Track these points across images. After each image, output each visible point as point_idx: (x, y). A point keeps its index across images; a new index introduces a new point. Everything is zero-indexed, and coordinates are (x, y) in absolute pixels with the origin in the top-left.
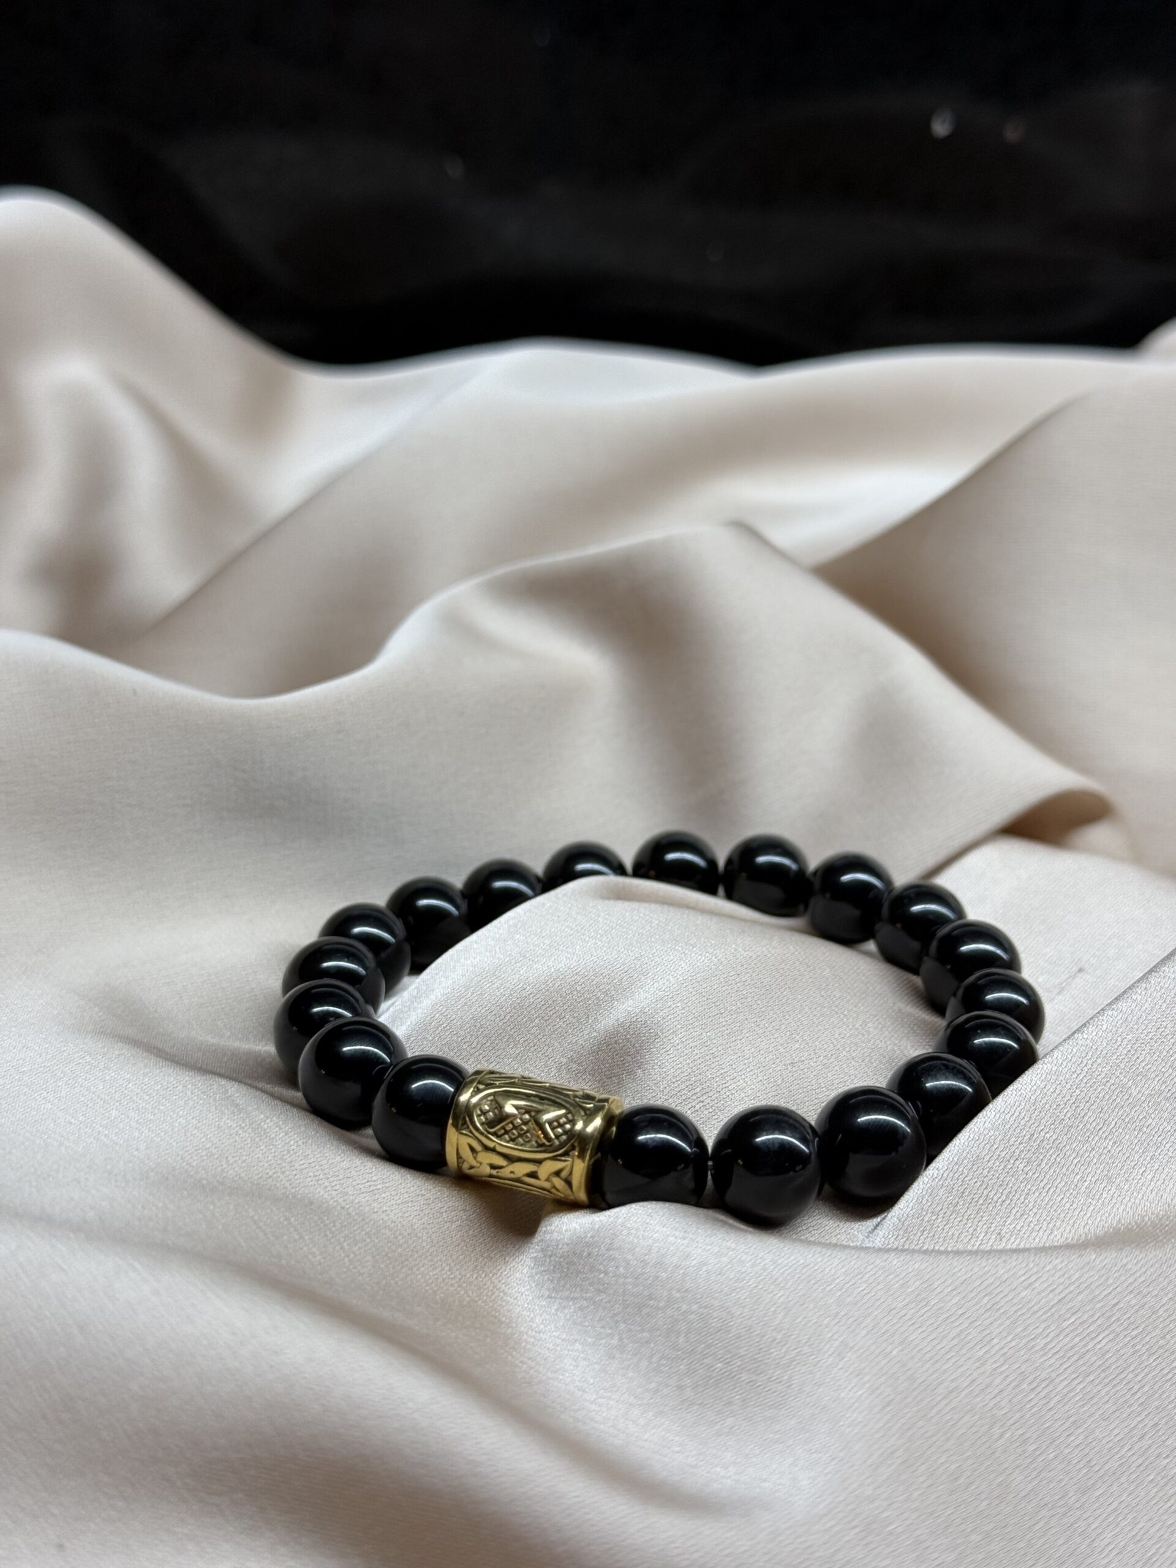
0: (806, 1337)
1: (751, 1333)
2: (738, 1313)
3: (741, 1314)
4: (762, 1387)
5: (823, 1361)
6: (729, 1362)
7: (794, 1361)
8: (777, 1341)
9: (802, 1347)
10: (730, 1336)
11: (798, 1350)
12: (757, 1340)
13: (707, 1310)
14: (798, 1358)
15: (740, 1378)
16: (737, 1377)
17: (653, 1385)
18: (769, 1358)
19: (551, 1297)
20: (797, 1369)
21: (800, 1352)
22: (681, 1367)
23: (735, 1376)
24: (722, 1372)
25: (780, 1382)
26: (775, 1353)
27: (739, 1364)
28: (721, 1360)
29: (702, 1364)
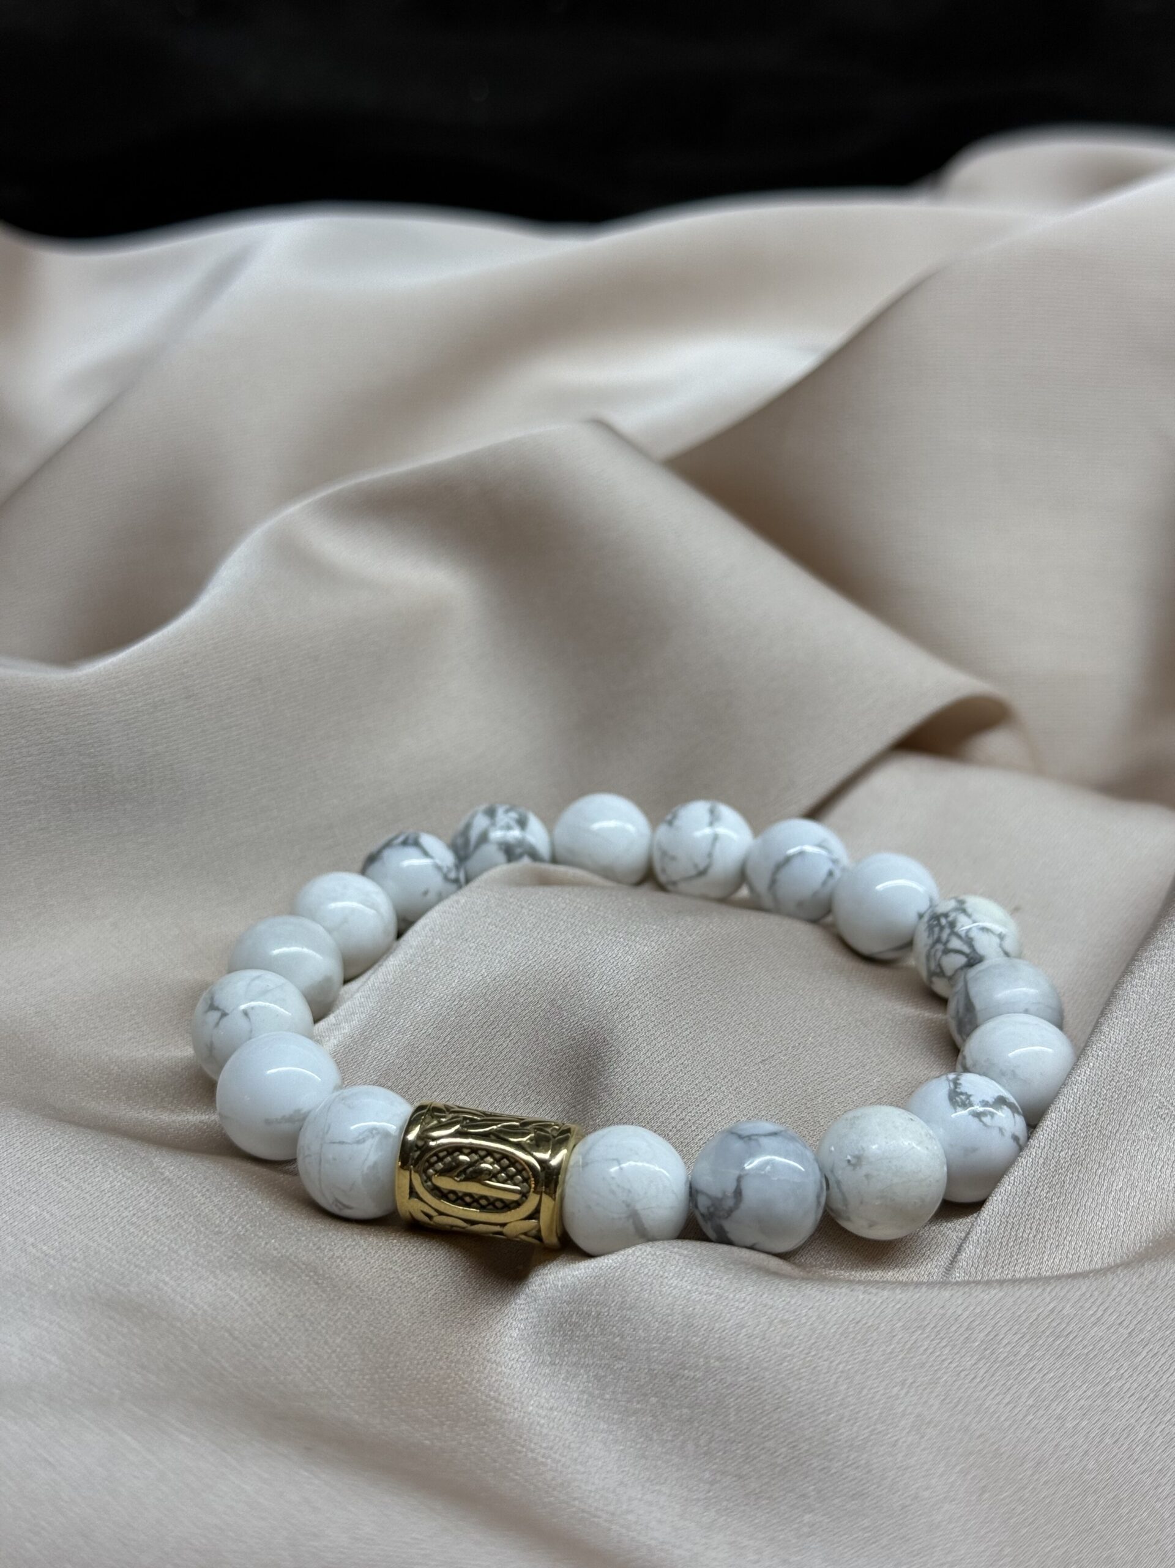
0: (878, 1412)
1: (815, 1410)
2: (796, 1387)
3: (799, 1388)
4: (838, 1474)
5: (901, 1441)
6: (794, 1447)
7: (868, 1441)
8: (845, 1420)
9: (875, 1424)
10: (791, 1414)
11: (870, 1429)
12: (823, 1419)
13: (756, 1384)
14: (872, 1437)
15: (810, 1465)
16: (808, 1463)
17: (707, 1475)
18: (840, 1440)
19: (554, 1364)
20: (873, 1451)
21: (874, 1430)
22: (738, 1451)
23: (805, 1462)
24: (788, 1458)
25: (858, 1467)
26: (847, 1433)
27: (806, 1448)
28: (785, 1444)
29: (763, 1449)
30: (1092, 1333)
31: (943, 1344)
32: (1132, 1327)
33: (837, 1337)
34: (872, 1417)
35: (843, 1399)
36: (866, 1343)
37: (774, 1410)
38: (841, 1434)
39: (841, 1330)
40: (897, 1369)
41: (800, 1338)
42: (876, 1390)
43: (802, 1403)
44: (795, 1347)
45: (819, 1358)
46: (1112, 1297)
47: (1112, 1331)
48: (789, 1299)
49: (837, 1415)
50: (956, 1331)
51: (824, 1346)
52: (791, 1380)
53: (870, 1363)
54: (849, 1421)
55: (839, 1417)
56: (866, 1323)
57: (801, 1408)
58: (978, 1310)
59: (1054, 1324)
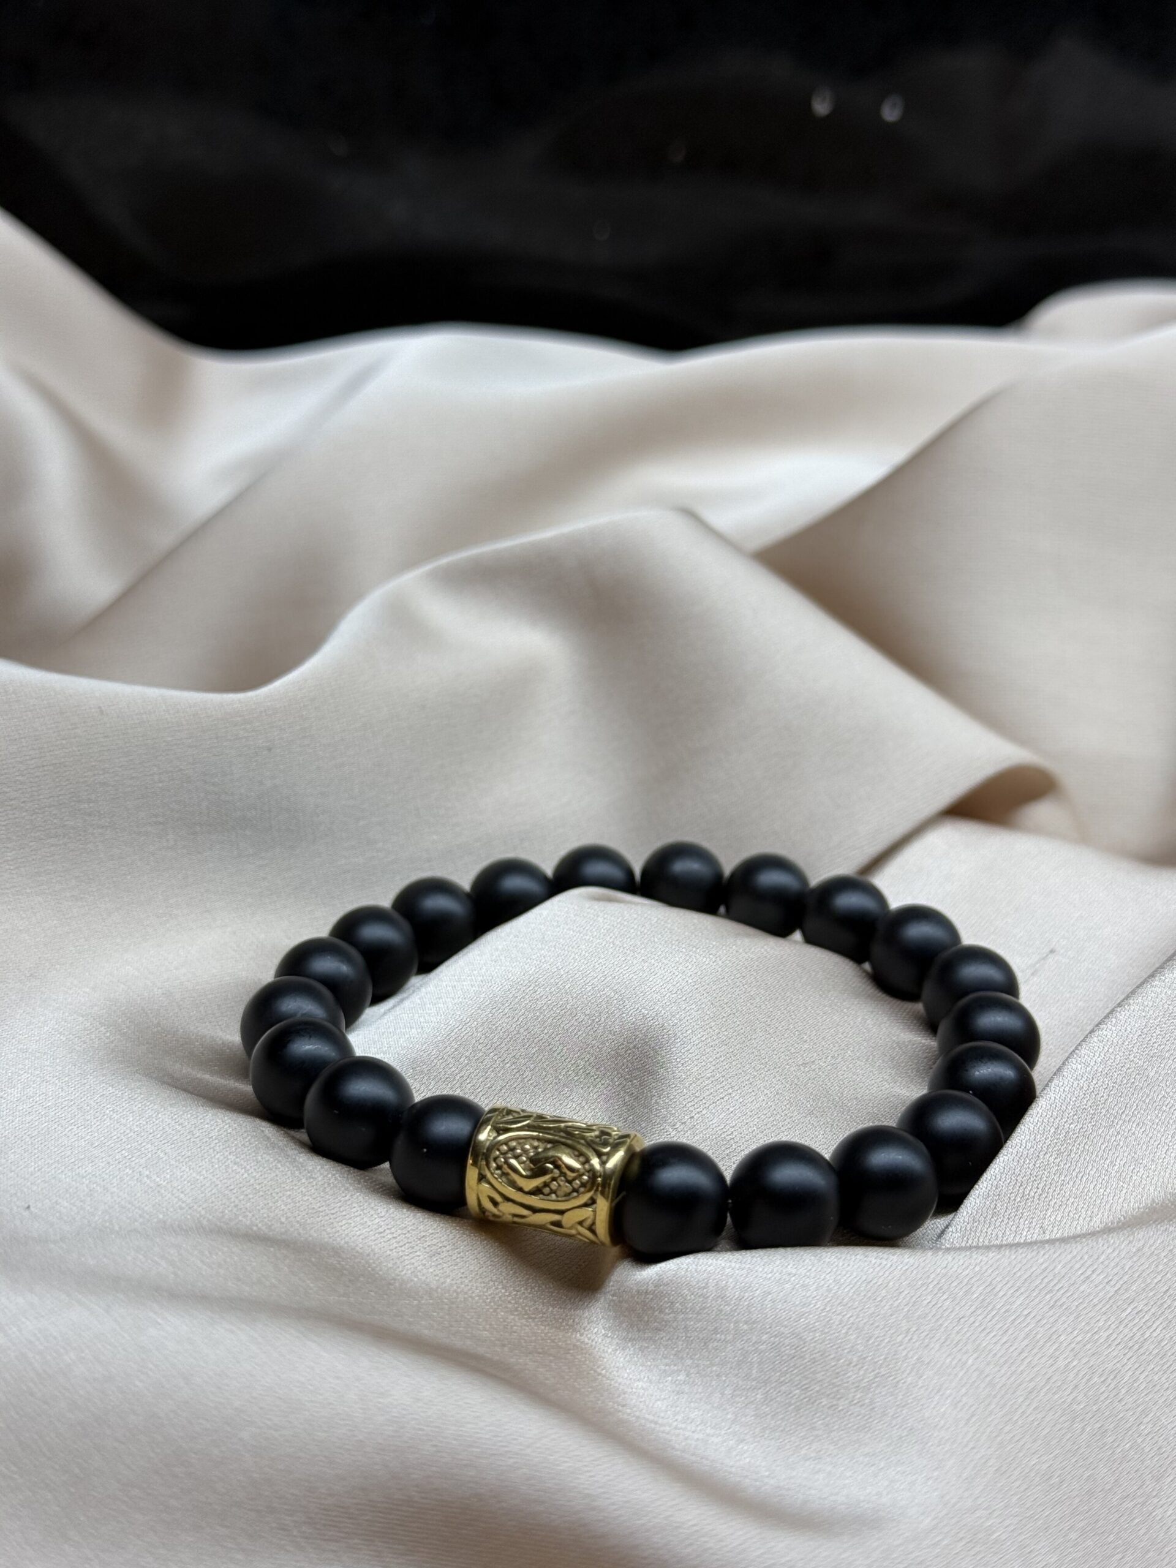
2: (810, 1338)
4: (844, 1411)
5: (902, 1381)
7: (873, 1383)
8: (853, 1365)
25: (863, 1405)
30: (1082, 1289)
31: (945, 1297)
32: (1118, 1286)
33: (851, 1294)
34: (878, 1361)
35: (852, 1347)
36: (875, 1299)
37: (791, 1359)
38: (850, 1377)
39: (854, 1289)
40: (902, 1320)
41: (818, 1297)
42: (881, 1339)
43: (816, 1351)
44: (812, 1306)
45: (833, 1313)
46: (1101, 1260)
47: (1100, 1288)
48: (810, 1267)
49: (845, 1361)
50: (956, 1287)
51: (836, 1303)
52: (806, 1333)
53: (879, 1315)
54: (856, 1365)
55: (847, 1363)
56: (876, 1283)
57: (814, 1356)
58: (977, 1269)
59: (1046, 1280)
